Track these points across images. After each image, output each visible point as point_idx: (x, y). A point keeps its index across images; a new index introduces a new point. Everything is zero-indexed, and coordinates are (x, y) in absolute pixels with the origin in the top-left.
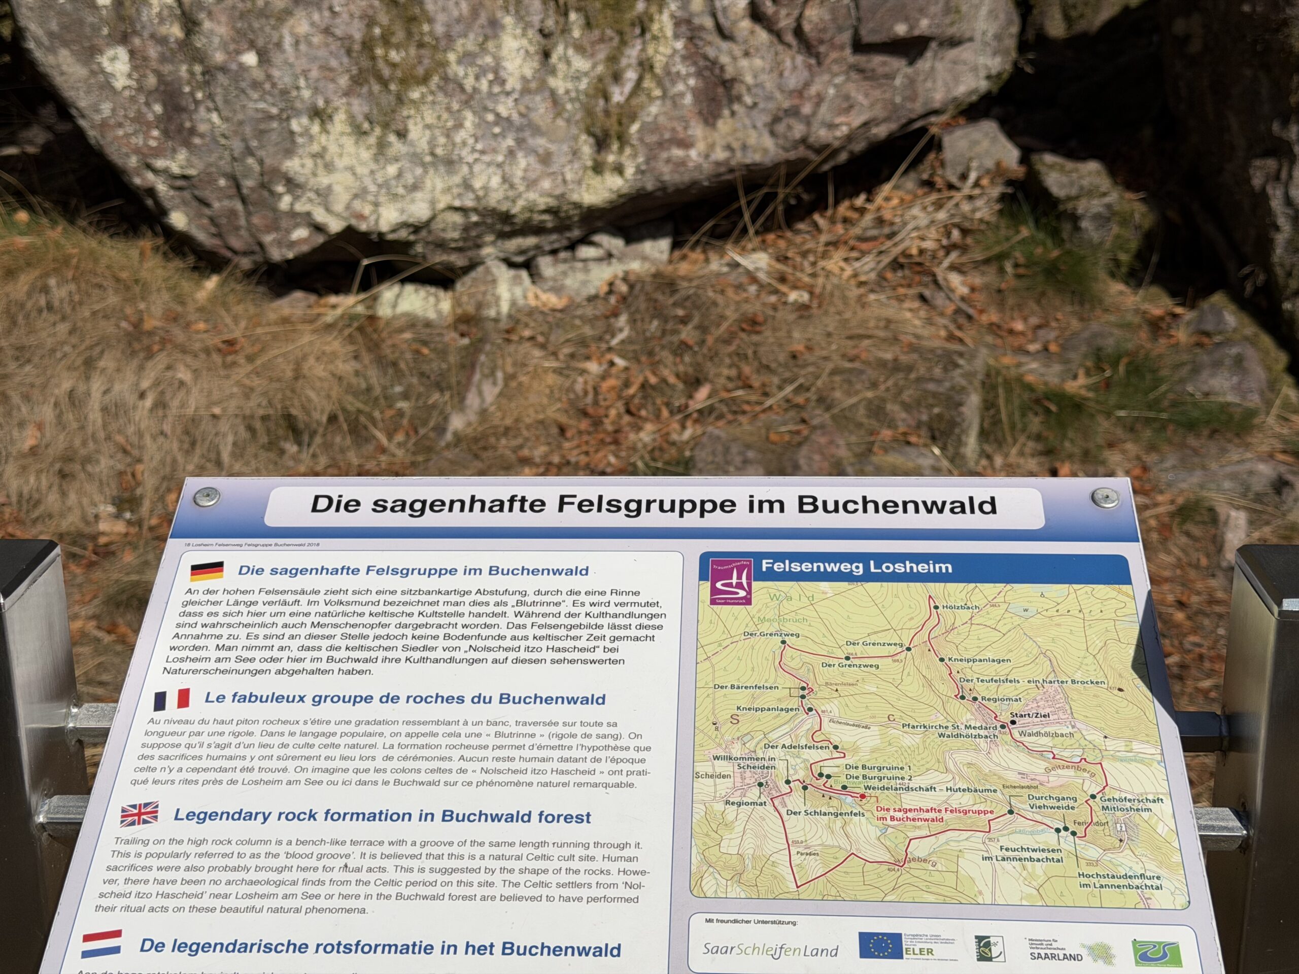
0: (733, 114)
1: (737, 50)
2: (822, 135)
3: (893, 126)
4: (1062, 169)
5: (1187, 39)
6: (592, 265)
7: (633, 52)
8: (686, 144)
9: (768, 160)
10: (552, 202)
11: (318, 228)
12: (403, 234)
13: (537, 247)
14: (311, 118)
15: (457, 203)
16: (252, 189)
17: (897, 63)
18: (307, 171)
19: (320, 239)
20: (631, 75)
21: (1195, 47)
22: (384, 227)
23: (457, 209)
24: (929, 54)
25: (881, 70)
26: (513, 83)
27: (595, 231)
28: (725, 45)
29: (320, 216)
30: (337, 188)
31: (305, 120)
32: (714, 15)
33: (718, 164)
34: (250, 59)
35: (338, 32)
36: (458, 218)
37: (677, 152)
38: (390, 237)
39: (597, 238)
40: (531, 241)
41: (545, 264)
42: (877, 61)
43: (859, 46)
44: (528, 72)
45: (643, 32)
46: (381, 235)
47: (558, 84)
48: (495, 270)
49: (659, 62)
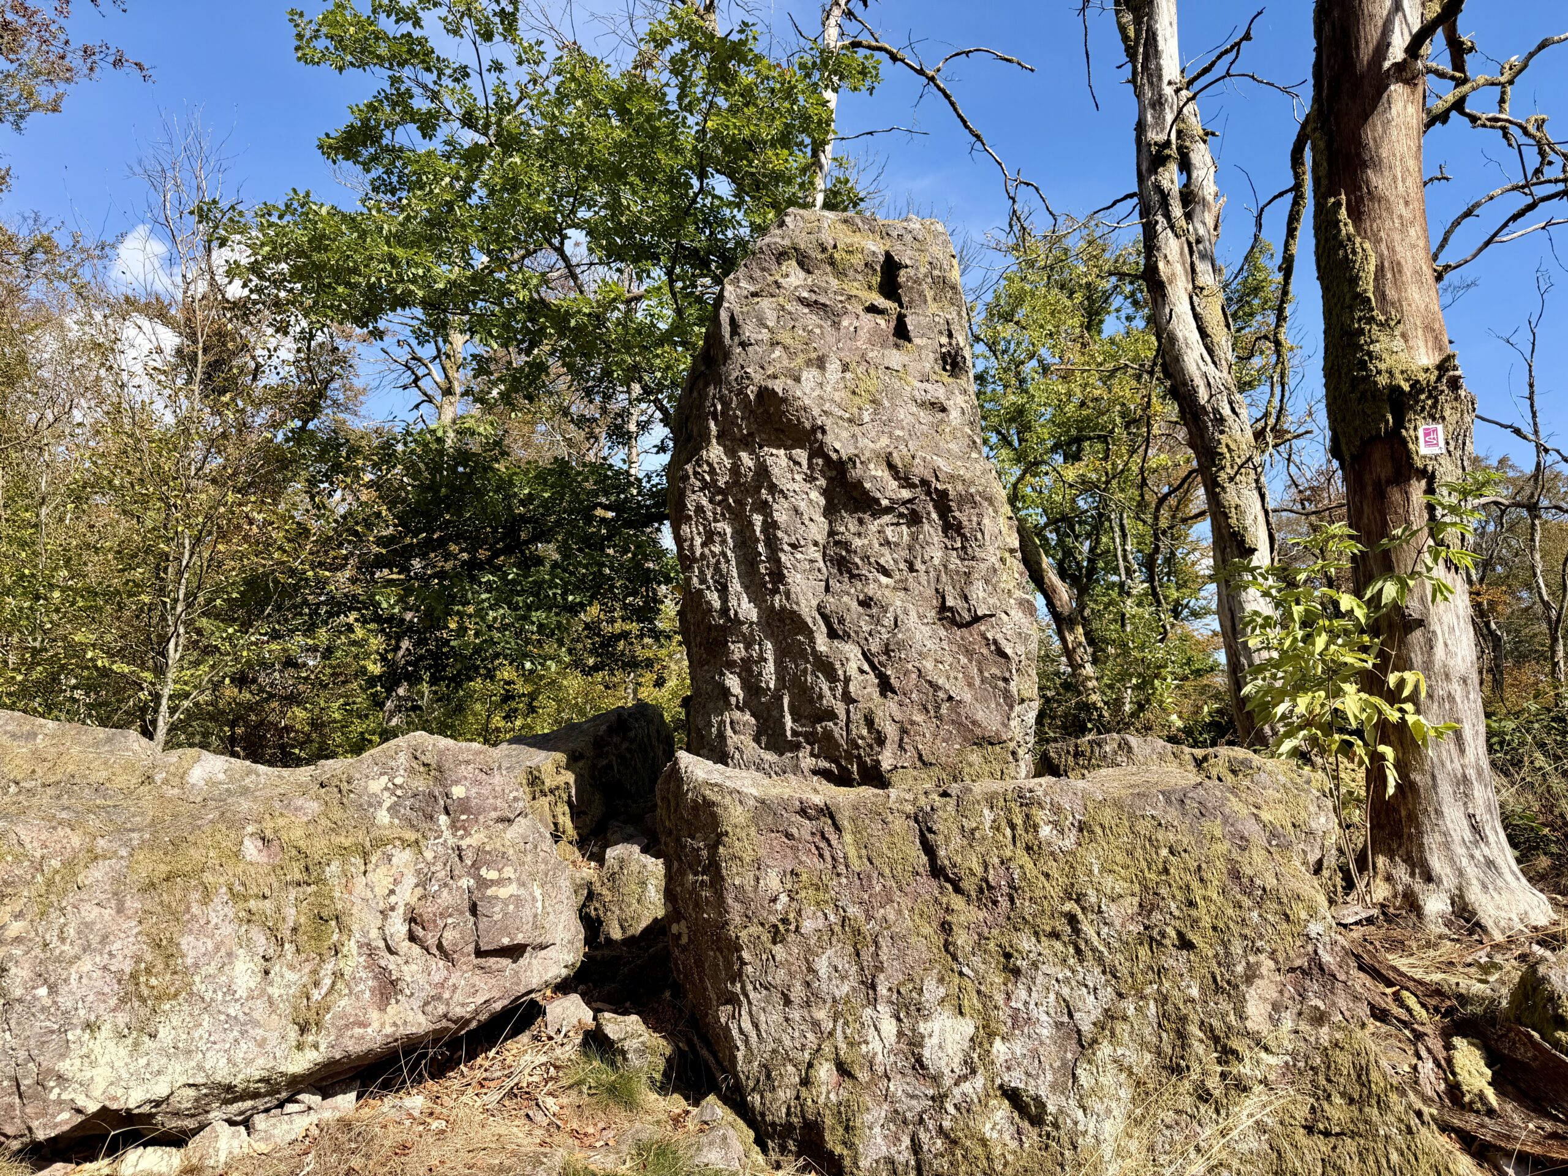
0: (397, 1001)
1: (400, 961)
2: (458, 1011)
3: (506, 1002)
4: (616, 1022)
5: (679, 936)
6: (295, 1117)
7: (329, 967)
8: (364, 1025)
9: (421, 1031)
10: (265, 1074)
11: (79, 1111)
12: (146, 1109)
13: (253, 1108)
14: (83, 1030)
15: (191, 1082)
16: (29, 1087)
17: (505, 962)
18: (75, 1068)
19: (80, 1118)
20: (327, 982)
21: (684, 940)
22: (131, 1105)
23: (190, 1085)
24: (527, 955)
25: (494, 967)
26: (241, 993)
27: (299, 1093)
28: (392, 958)
29: (81, 1101)
30: (97, 1079)
31: (78, 1032)
32: (385, 940)
33: (387, 1036)
34: (43, 991)
35: (113, 969)
36: (192, 1092)
37: (358, 1031)
38: (136, 1111)
39: (300, 1097)
40: (249, 1104)
41: (259, 1121)
42: (492, 961)
43: (479, 953)
44: (252, 985)
45: (337, 953)
46: (128, 1110)
47: (274, 991)
48: (218, 1129)
49: (347, 972)
